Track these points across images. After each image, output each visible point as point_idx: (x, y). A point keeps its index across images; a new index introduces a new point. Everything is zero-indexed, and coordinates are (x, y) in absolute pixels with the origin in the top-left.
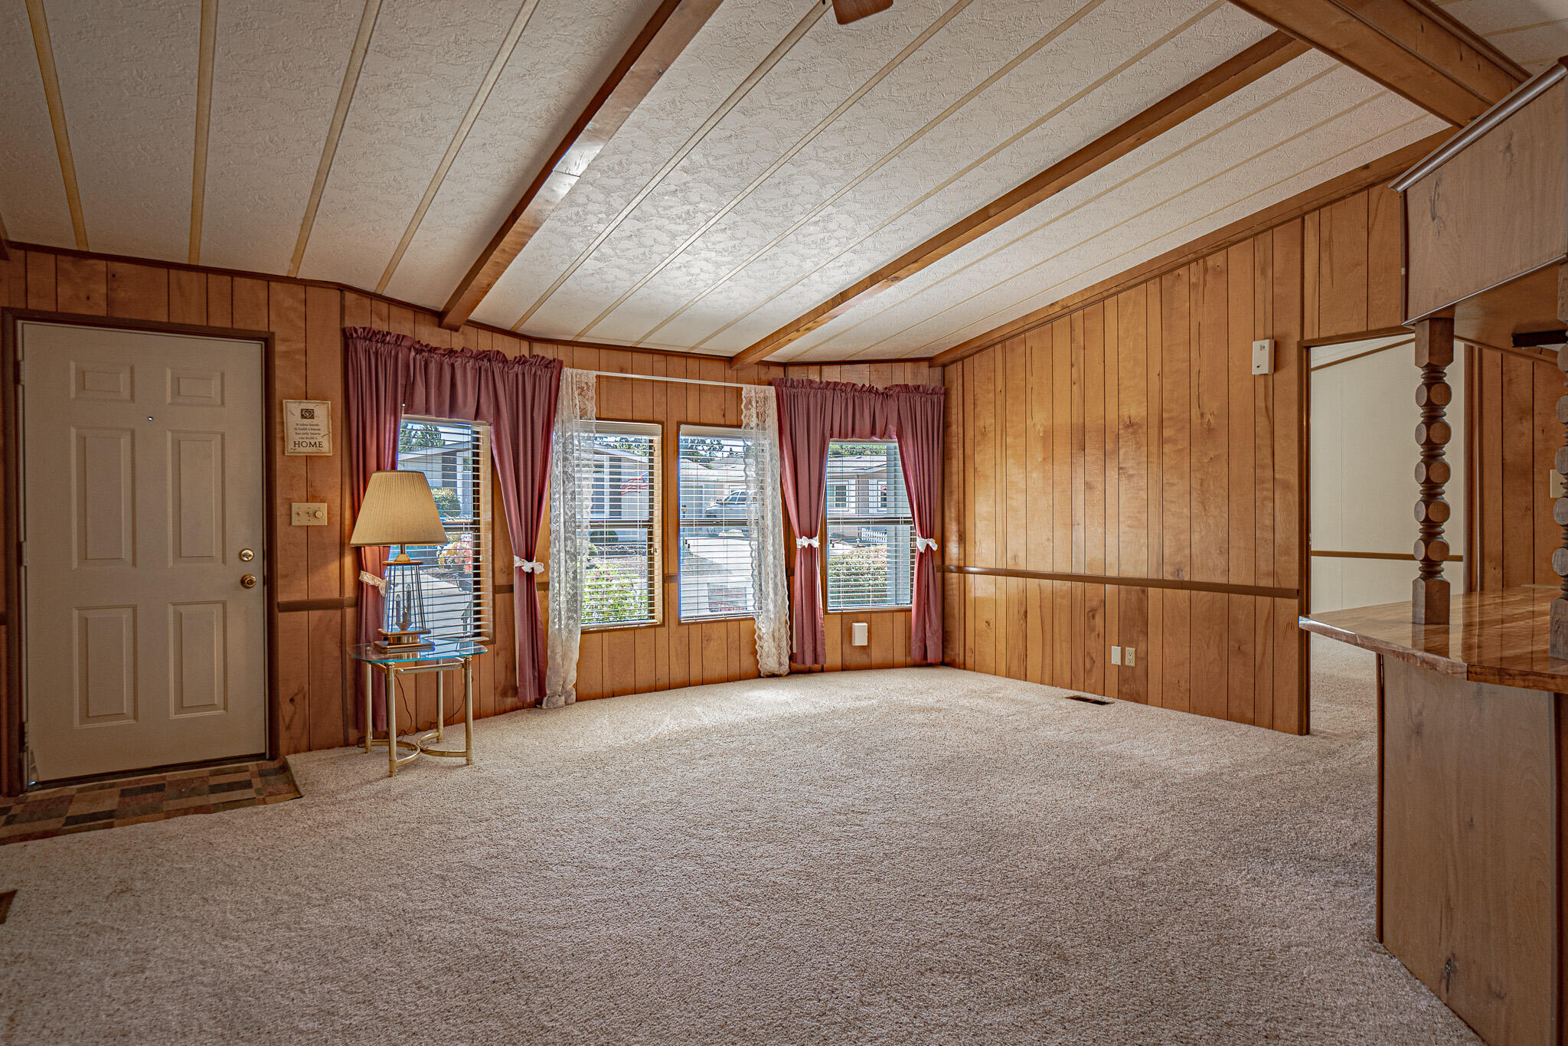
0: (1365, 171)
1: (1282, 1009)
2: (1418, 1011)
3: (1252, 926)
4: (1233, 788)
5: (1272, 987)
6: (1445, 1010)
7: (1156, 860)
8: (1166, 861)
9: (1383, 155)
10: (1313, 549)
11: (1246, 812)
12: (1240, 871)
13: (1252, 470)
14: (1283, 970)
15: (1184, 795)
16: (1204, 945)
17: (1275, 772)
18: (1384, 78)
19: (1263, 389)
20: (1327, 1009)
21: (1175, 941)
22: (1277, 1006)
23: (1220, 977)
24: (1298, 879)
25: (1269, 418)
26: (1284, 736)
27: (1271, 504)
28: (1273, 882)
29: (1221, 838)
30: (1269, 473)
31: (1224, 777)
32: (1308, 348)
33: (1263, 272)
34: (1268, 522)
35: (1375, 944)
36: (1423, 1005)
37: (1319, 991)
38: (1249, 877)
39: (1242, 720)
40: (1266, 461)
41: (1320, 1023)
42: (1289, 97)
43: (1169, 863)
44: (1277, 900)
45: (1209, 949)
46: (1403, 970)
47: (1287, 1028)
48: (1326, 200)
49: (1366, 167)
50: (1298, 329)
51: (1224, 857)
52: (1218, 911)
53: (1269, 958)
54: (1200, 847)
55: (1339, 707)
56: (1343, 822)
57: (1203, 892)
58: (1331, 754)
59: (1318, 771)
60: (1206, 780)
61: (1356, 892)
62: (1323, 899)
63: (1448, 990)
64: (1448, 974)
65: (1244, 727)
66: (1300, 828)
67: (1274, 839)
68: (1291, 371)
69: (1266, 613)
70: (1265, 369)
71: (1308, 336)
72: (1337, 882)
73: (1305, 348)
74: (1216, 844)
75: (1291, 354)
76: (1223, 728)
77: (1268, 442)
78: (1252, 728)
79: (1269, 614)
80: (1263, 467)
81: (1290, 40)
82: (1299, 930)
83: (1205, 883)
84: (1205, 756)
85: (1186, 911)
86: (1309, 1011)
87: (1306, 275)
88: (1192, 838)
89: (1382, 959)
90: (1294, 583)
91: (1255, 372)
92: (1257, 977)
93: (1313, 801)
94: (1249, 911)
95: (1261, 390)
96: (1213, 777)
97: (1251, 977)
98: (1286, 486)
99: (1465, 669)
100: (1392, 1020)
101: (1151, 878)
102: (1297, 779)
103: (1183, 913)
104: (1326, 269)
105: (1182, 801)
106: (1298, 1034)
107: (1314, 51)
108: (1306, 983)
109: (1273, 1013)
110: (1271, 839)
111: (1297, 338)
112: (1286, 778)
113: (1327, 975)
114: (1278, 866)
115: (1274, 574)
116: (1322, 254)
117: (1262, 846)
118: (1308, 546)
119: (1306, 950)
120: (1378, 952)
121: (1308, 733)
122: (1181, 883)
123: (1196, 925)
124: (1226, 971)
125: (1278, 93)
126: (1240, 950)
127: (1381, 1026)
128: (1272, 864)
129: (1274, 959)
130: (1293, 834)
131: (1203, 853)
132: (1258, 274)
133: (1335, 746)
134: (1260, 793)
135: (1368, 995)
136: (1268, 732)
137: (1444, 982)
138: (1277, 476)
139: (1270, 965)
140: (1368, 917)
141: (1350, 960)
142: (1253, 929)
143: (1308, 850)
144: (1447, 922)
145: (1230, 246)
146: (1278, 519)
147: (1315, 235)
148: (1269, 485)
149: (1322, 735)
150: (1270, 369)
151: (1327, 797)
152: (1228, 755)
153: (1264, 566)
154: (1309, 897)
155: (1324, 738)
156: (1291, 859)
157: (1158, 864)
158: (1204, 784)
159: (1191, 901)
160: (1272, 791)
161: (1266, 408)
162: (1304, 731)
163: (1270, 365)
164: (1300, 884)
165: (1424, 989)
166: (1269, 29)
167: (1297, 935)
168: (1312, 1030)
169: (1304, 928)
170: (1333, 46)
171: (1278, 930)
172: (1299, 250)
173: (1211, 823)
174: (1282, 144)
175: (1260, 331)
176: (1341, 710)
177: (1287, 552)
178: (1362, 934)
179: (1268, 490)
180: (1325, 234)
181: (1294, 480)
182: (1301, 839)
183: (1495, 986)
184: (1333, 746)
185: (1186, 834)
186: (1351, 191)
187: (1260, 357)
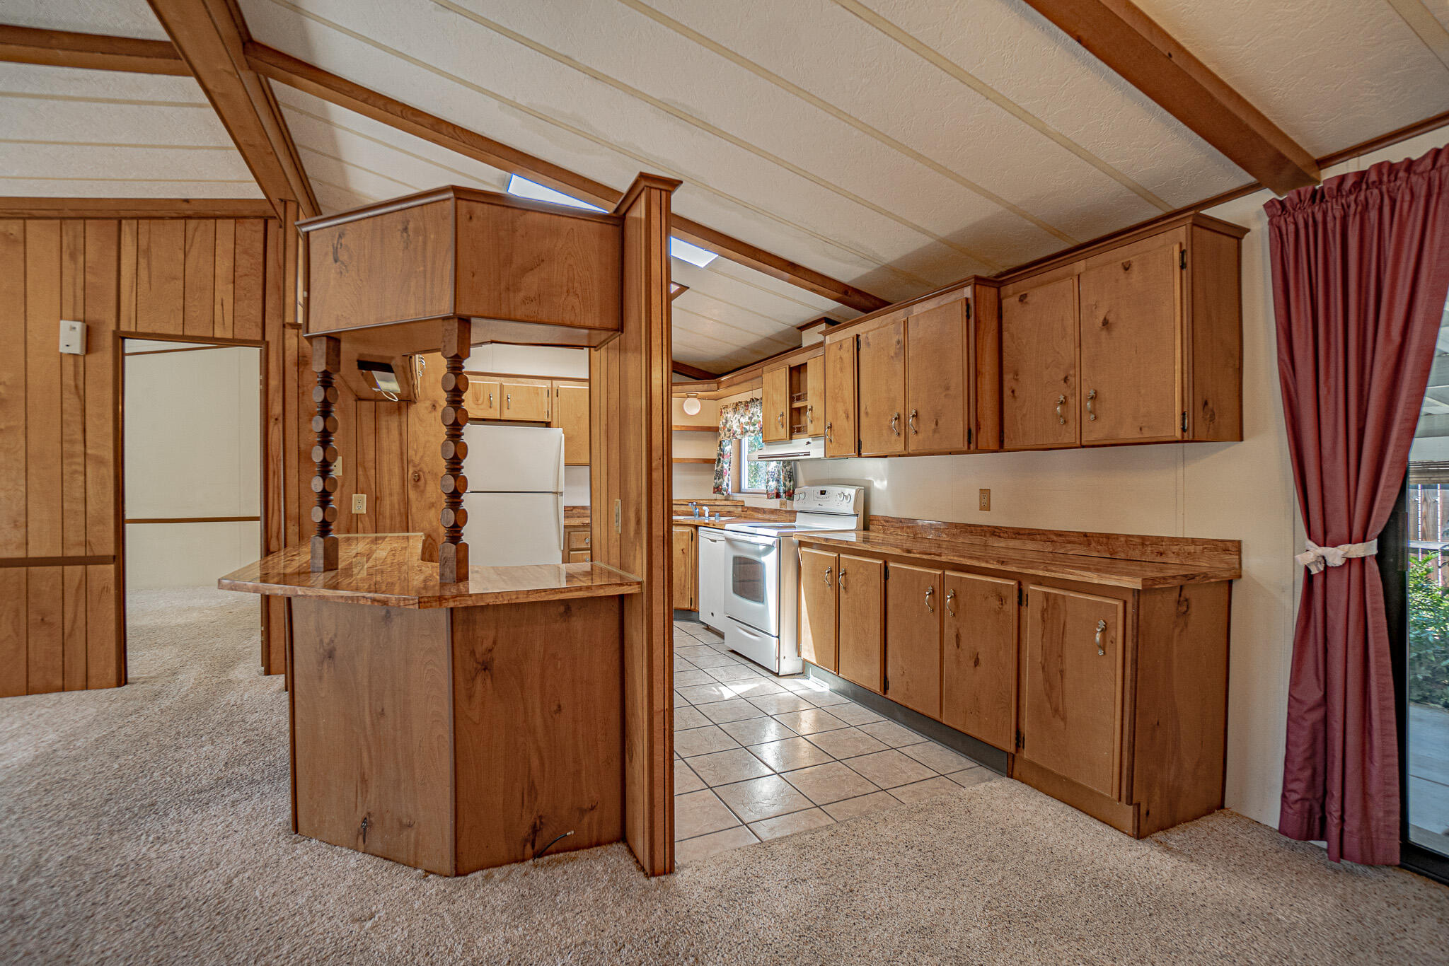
0: (185, 203)
1: (261, 941)
2: (353, 869)
3: (184, 883)
4: (76, 760)
5: (238, 928)
6: (368, 858)
7: (23, 880)
8: (39, 873)
9: (202, 197)
10: (128, 517)
11: (107, 779)
12: (138, 838)
13: (59, 445)
14: (239, 905)
15: (18, 790)
16: (146, 934)
17: (114, 728)
18: (237, 137)
19: (72, 368)
20: (295, 914)
21: (109, 953)
22: (255, 942)
23: (185, 954)
24: (199, 816)
25: (79, 397)
26: (104, 692)
27: (83, 478)
28: (178, 832)
29: (97, 816)
30: (80, 448)
31: (59, 753)
32: (123, 339)
33: (73, 256)
34: (79, 494)
35: (294, 837)
36: (353, 863)
37: (278, 903)
38: (151, 839)
39: (48, 689)
40: (76, 436)
41: (298, 930)
42: (143, 107)
43: (44, 874)
44: (192, 846)
45: (153, 935)
46: (324, 845)
47: (276, 954)
48: (145, 214)
49: (187, 201)
50: (114, 320)
51: (111, 833)
52: (139, 890)
53: (219, 903)
54: (75, 837)
55: (140, 653)
56: (205, 749)
57: (111, 881)
58: (157, 695)
59: (155, 714)
60: (39, 765)
61: (252, 802)
62: (231, 823)
63: (364, 841)
64: (365, 829)
65: (53, 697)
66: (171, 770)
67: (153, 790)
68: (104, 357)
69: (77, 581)
70: (77, 348)
71: (124, 327)
72: (233, 802)
73: (120, 337)
74: (94, 825)
75: (107, 340)
76: (26, 704)
77: (79, 419)
78: (63, 694)
79: (81, 581)
80: (72, 442)
81: (177, 58)
82: (229, 862)
83: (108, 870)
84: (21, 740)
85: (101, 913)
86: (283, 926)
87: (123, 273)
88: (60, 832)
89: (306, 847)
90: (110, 550)
91: (63, 349)
92: (220, 929)
93: (167, 741)
94: (172, 872)
95: (69, 369)
96: (47, 758)
97: (215, 933)
98: (100, 461)
99: (417, 601)
100: (342, 888)
101: (29, 903)
102: (140, 727)
103: (98, 917)
104: (143, 273)
105: (20, 798)
106: (288, 953)
107: (193, 80)
108: (264, 904)
109: (255, 951)
110: (151, 792)
111: (113, 327)
112: (129, 730)
113: (276, 885)
114: (173, 814)
115: (86, 543)
116: (141, 260)
117: (146, 802)
118: (123, 515)
119: (246, 875)
120: (299, 842)
121: (126, 683)
122: (76, 887)
123: (123, 920)
124: (186, 944)
125: (134, 97)
126: (187, 915)
127: (339, 899)
128: (166, 815)
129: (224, 901)
130: (169, 779)
131: (84, 842)
132: (66, 257)
133: (157, 687)
134: (111, 754)
135: (315, 880)
136: (84, 694)
137: (361, 838)
138: (89, 451)
139: (225, 909)
140: (274, 819)
141: (284, 860)
142: (187, 886)
143: (190, 787)
144: (362, 790)
145: (30, 218)
146: (90, 492)
147: (133, 241)
148: (81, 460)
149: (140, 680)
150: (82, 349)
151: (178, 733)
152: (50, 730)
153: (74, 536)
154: (219, 827)
155: (143, 683)
156: (181, 802)
157: (30, 883)
158: (38, 769)
159: (100, 898)
160: (123, 747)
161: (76, 387)
162: (123, 682)
163: (82, 346)
164: (203, 820)
165: (345, 851)
166: (162, 35)
167: (230, 866)
168: (296, 941)
169: (233, 857)
170: (210, 86)
171: (211, 872)
172: (114, 247)
173: (73, 806)
174: (120, 145)
175: (68, 311)
176: (145, 654)
177: (101, 521)
178: (279, 834)
179: (79, 464)
180: (143, 242)
181: (109, 455)
182: (178, 779)
183: (405, 821)
184: (156, 688)
185: (48, 832)
186: (169, 215)
187: (70, 337)
